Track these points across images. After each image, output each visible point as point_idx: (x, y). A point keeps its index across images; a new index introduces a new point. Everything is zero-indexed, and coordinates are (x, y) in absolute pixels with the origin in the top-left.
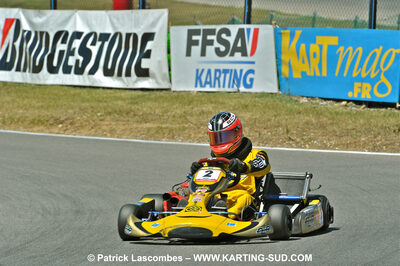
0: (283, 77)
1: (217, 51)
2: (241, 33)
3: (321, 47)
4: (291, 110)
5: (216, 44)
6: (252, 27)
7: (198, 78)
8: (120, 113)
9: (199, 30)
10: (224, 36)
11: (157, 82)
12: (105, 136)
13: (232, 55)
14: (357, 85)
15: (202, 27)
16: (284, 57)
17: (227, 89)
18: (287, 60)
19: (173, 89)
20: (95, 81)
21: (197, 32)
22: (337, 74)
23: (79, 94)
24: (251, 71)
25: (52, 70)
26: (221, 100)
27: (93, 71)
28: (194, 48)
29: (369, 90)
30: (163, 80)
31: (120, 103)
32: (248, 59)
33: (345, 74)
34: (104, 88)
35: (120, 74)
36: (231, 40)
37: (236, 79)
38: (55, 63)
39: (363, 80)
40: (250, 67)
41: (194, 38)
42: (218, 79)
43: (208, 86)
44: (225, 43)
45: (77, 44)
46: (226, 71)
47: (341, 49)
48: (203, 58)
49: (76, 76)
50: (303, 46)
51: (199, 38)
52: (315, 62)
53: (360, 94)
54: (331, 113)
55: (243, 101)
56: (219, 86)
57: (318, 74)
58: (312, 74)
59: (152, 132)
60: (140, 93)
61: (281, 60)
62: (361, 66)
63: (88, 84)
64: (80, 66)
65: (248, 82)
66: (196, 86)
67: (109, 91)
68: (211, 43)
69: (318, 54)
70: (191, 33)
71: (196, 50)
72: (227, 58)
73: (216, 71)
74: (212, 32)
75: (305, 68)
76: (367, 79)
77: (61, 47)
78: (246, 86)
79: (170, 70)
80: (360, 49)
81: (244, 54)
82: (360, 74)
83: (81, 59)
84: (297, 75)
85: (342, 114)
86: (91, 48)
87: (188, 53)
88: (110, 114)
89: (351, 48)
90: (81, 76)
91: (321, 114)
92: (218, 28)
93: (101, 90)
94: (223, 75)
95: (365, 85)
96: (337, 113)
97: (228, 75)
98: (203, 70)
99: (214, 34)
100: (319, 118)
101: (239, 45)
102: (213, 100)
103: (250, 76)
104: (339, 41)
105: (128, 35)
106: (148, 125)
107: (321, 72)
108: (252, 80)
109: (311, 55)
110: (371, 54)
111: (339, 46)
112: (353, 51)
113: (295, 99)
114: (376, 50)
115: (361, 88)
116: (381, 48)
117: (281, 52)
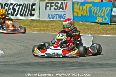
0: (74, 16)
2: (62, 3)
3: (87, 7)
6: (65, 2)
7: (49, 16)
10: (57, 4)
11: (36, 18)
13: (59, 10)
14: (98, 18)
15: (50, 2)
17: (57, 20)
18: (76, 11)
19: (41, 20)
20: (17, 17)
22: (92, 15)
24: (65, 14)
27: (17, 15)
30: (38, 17)
32: (64, 11)
33: (95, 15)
34: (20, 20)
36: (59, 5)
39: (99, 17)
40: (65, 13)
42: (55, 17)
44: (57, 6)
46: (57, 14)
47: (93, 8)
48: (50, 11)
50: (81, 7)
51: (49, 5)
52: (85, 12)
53: (99, 21)
56: (55, 19)
57: (86, 15)
58: (85, 15)
60: (31, 21)
61: (74, 11)
62: (99, 12)
63: (15, 18)
65: (64, 18)
66: (48, 19)
68: (53, 6)
70: (47, 3)
72: (58, 11)
73: (54, 14)
74: (53, 3)
75: (82, 13)
76: (101, 16)
78: (63, 19)
79: (40, 14)
80: (99, 8)
81: (63, 9)
82: (99, 15)
83: (13, 11)
84: (80, 15)
86: (16, 8)
87: (46, 9)
89: (96, 7)
90: (13, 16)
91: (88, 26)
92: (55, 2)
94: (56, 16)
95: (100, 18)
97: (58, 16)
98: (50, 14)
101: (61, 7)
104: (92, 5)
107: (87, 14)
108: (65, 17)
109: (84, 9)
110: (102, 9)
111: (92, 7)
112: (97, 8)
113: (78, 22)
114: (103, 8)
115: (99, 19)
116: (105, 7)
117: (74, 9)
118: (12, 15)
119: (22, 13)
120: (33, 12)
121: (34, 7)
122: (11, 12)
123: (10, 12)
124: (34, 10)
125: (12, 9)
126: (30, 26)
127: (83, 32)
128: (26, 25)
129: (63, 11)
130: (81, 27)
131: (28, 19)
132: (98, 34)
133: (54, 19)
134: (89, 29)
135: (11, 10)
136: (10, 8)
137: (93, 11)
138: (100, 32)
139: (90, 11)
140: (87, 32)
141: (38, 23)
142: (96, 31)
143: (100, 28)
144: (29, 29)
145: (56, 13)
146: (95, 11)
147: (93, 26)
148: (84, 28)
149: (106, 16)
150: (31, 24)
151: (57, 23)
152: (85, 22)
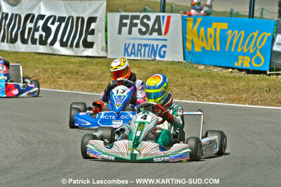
0: (186, 51)
1: (140, 31)
2: (158, 19)
3: (215, 30)
4: (193, 74)
5: (140, 26)
6: (166, 15)
7: (126, 50)
8: (72, 73)
9: (128, 16)
10: (145, 21)
11: (98, 52)
12: (61, 89)
13: (151, 34)
14: (240, 57)
15: (130, 14)
16: (188, 37)
17: (146, 58)
18: (191, 39)
19: (109, 57)
20: (54, 50)
21: (126, 17)
22: (227, 50)
23: (42, 59)
24: (165, 46)
25: (24, 41)
26: (143, 66)
28: (123, 29)
29: (249, 61)
30: (102, 51)
31: (71, 65)
32: (162, 37)
33: (232, 50)
34: (59, 55)
35: (71, 46)
37: (154, 51)
38: (26, 37)
39: (244, 55)
40: (164, 43)
41: (124, 21)
42: (140, 50)
43: (133, 55)
44: (146, 26)
45: (41, 23)
46: (145, 46)
47: (230, 32)
48: (130, 36)
49: (41, 47)
50: (202, 29)
51: (128, 21)
52: (211, 41)
53: (242, 64)
54: (221, 77)
55: (158, 67)
56: (141, 56)
57: (214, 49)
58: (209, 49)
59: (94, 87)
60: (85, 59)
61: (186, 39)
62: (243, 44)
63: (50, 52)
64: (44, 39)
65: (162, 54)
66: (124, 55)
67: (63, 57)
68: (136, 25)
69: (213, 36)
70: (122, 18)
71: (125, 30)
72: (147, 36)
73: (139, 45)
74: (137, 17)
75: (204, 44)
76: (247, 54)
77: (29, 25)
78: (161, 56)
79: (106, 43)
80: (243, 32)
81: (160, 34)
82: (243, 49)
83: (44, 34)
84: (198, 49)
85: (229, 78)
86: (51, 26)
87: (120, 32)
88: (64, 73)
89: (236, 31)
90: (45, 46)
92: (141, 15)
93: (57, 56)
94: (143, 48)
95: (246, 58)
96: (226, 77)
97: (147, 49)
98: (129, 44)
99: (138, 19)
101: (156, 27)
102: (137, 65)
103: (164, 49)
104: (229, 26)
105: (78, 18)
106: (92, 82)
107: (216, 48)
108: (164, 52)
109: (208, 35)
110: (250, 36)
111: (228, 30)
112: (238, 33)
113: (195, 66)
114: (254, 33)
115: (243, 60)
116: (257, 32)
117: (186, 33)
118: (43, 42)
119: (65, 40)
120: (90, 39)
121: (93, 26)
122: (41, 36)
123: (37, 36)
124: (92, 32)
125: (43, 30)
127: (198, 95)
129: (160, 37)
131: (79, 55)
133: (137, 56)
135: (41, 32)
136: (39, 27)
138: (237, 97)
139: (223, 39)
145: (143, 42)
146: (235, 41)
149: (259, 54)
151: (144, 68)
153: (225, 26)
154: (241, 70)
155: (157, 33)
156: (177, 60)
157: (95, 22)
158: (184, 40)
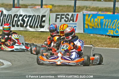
0: (85, 28)
1: (65, 20)
2: (72, 15)
3: (98, 19)
5: (65, 18)
6: (76, 13)
9: (60, 14)
10: (67, 16)
11: (46, 30)
13: (69, 22)
14: (109, 31)
15: (60, 13)
16: (86, 22)
18: (87, 24)
20: (27, 29)
21: (59, 15)
22: (103, 27)
23: (22, 33)
24: (75, 27)
25: (13, 26)
30: (48, 29)
33: (106, 28)
36: (69, 17)
38: (14, 24)
39: (111, 29)
40: (75, 25)
41: (58, 17)
44: (68, 18)
45: (21, 18)
47: (104, 20)
48: (60, 23)
49: (21, 28)
50: (92, 19)
51: (60, 17)
52: (96, 24)
53: (110, 33)
57: (98, 27)
58: (96, 27)
61: (85, 23)
62: (110, 25)
63: (25, 30)
68: (63, 18)
69: (97, 22)
70: (57, 15)
72: (68, 22)
74: (64, 15)
80: (110, 20)
81: (73, 21)
82: (110, 27)
83: (22, 23)
84: (90, 28)
86: (25, 19)
87: (56, 21)
89: (107, 20)
90: (23, 28)
91: (99, 38)
92: (65, 14)
93: (28, 32)
95: (112, 31)
100: (98, 40)
101: (72, 19)
104: (104, 18)
109: (95, 22)
110: (113, 22)
112: (108, 20)
113: (89, 35)
114: (115, 20)
115: (110, 32)
116: (117, 20)
117: (85, 21)
118: (22, 26)
119: (31, 25)
120: (43, 24)
121: (44, 19)
122: (21, 23)
123: (19, 23)
124: (44, 21)
125: (22, 21)
126: (39, 37)
127: (94, 45)
128: (35, 37)
129: (73, 23)
130: (91, 40)
131: (38, 31)
132: (110, 47)
134: (100, 42)
136: (20, 20)
137: (104, 23)
138: (111, 45)
139: (101, 23)
140: (97, 45)
141: (47, 35)
142: (107, 44)
143: (111, 41)
144: (38, 41)
146: (107, 24)
147: (104, 38)
148: (95, 41)
149: (117, 29)
150: (40, 36)
152: (96, 34)
153: (102, 18)
154: (109, 36)
155: (72, 21)
156: (81, 33)
157: (45, 17)
158: (84, 24)
